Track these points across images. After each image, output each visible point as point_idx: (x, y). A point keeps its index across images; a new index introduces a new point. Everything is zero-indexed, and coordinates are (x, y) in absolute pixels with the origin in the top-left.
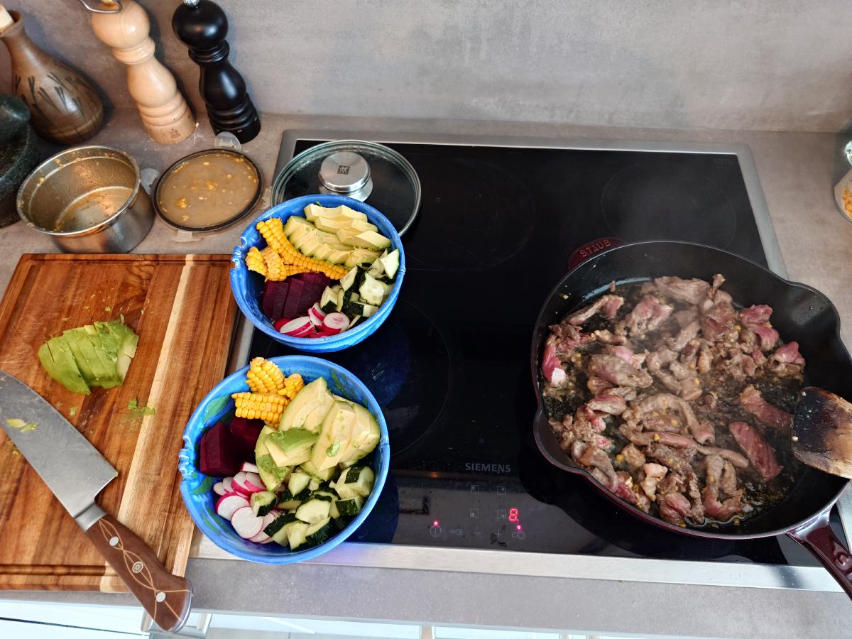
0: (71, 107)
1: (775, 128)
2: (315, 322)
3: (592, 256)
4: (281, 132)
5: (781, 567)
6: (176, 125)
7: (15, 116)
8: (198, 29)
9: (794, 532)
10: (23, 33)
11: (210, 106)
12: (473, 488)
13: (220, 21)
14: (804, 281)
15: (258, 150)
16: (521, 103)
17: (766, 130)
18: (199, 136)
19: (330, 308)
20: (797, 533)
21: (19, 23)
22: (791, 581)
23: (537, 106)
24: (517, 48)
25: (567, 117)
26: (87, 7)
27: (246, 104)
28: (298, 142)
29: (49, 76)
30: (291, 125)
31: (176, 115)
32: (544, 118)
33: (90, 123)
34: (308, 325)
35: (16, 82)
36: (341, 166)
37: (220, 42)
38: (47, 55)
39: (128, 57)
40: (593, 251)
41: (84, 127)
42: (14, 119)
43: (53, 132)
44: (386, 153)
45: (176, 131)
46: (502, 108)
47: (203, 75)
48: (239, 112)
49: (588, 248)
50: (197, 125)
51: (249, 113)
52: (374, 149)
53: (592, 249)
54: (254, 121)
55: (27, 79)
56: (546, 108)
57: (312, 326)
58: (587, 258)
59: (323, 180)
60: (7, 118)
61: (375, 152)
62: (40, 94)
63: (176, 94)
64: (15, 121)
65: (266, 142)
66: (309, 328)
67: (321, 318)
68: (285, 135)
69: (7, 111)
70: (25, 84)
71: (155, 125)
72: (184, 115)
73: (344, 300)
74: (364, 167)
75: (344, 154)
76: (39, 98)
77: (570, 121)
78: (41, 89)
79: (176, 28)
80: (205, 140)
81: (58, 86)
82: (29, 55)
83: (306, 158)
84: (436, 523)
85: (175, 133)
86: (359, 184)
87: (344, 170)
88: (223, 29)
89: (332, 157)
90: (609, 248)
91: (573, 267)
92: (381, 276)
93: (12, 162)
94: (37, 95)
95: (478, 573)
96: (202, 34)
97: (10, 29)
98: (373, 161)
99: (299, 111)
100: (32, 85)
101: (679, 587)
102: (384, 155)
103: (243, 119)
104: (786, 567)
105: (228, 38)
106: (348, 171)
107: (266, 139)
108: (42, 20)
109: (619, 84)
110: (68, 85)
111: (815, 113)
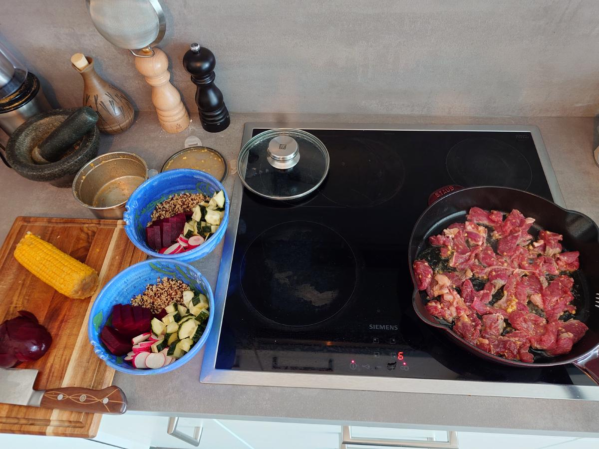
0: (117, 112)
1: (553, 115)
2: (183, 245)
3: (442, 196)
4: (243, 124)
5: (570, 386)
6: (179, 122)
7: (91, 119)
8: (198, 65)
9: (576, 362)
10: (93, 70)
11: (201, 109)
12: (375, 340)
13: (211, 60)
14: (577, 210)
15: (230, 135)
16: (393, 103)
17: (549, 116)
18: (193, 128)
19: (190, 234)
20: (579, 363)
21: (92, 64)
22: (576, 395)
23: (403, 105)
24: (391, 71)
25: (422, 111)
26: (134, 54)
27: (223, 108)
28: (254, 130)
29: (106, 94)
30: (249, 120)
31: (180, 116)
32: (407, 112)
33: (127, 121)
34: (179, 247)
35: (86, 98)
36: (281, 145)
37: (210, 72)
38: (104, 82)
39: (154, 82)
40: (443, 193)
41: (123, 124)
42: (90, 121)
43: (106, 127)
44: (307, 136)
45: (180, 125)
46: (381, 106)
47: (198, 91)
48: (219, 113)
49: (440, 192)
50: (191, 121)
51: (224, 114)
52: (299, 134)
53: (443, 192)
54: (227, 118)
55: (93, 96)
56: (409, 106)
57: (182, 247)
58: (440, 198)
59: (270, 153)
60: (86, 121)
61: (300, 135)
62: (101, 105)
63: (180, 102)
64: (90, 122)
65: (234, 130)
66: (181, 248)
67: (186, 242)
68: (245, 126)
69: (86, 116)
70: (92, 99)
71: (166, 122)
72: (184, 115)
73: (198, 227)
74: (295, 145)
75: (283, 137)
76: (100, 107)
77: (423, 113)
78: (101, 102)
79: (185, 64)
80: (196, 130)
81: (111, 100)
82: (95, 83)
83: (258, 139)
84: (353, 361)
85: (179, 126)
86: (292, 156)
87: (282, 147)
88: (213, 65)
89: (275, 138)
90: (453, 191)
91: (431, 204)
92: (216, 208)
93: (87, 146)
94: (98, 105)
95: (381, 391)
96: (200, 68)
97: (87, 68)
98: (300, 141)
99: (253, 111)
100: (96, 100)
101: (507, 398)
102: (306, 137)
103: (221, 117)
104: (573, 386)
105: (214, 70)
106: (285, 147)
107: (234, 129)
108: (102, 61)
109: (454, 90)
110: (116, 99)
111: (580, 105)
